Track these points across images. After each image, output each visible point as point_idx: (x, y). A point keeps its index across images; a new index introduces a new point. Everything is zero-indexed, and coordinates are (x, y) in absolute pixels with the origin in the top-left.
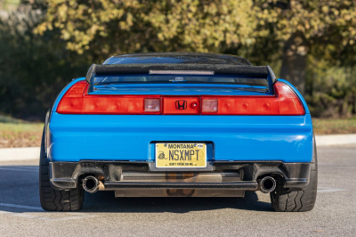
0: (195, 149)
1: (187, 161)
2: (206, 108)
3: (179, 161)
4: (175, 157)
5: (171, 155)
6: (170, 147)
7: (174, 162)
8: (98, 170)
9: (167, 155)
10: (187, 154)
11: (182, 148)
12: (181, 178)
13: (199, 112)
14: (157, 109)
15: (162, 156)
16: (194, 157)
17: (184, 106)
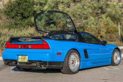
0: (26, 57)
1: (24, 60)
4: (22, 59)
6: (22, 56)
10: (24, 58)
14: (21, 47)
17: (25, 46)
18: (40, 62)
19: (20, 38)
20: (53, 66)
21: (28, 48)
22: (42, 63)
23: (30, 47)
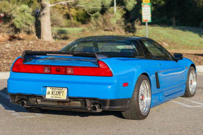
0: (62, 90)
1: (58, 96)
3: (55, 96)
4: (54, 94)
6: (53, 89)
7: (53, 96)
8: (25, 97)
9: (51, 93)
10: (59, 93)
11: (57, 90)
14: (49, 72)
15: (49, 93)
16: (61, 94)
17: (59, 70)
18: (93, 101)
19: (47, 54)
20: (117, 107)
21: (66, 74)
22: (97, 101)
23: (69, 71)
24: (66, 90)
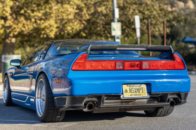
0: (141, 87)
2: (144, 67)
3: (134, 94)
5: (130, 91)
7: (132, 94)
8: (95, 99)
9: (128, 91)
11: (135, 87)
12: (128, 102)
13: (141, 69)
15: (126, 91)
16: (141, 91)
19: (118, 49)
24: (144, 86)
